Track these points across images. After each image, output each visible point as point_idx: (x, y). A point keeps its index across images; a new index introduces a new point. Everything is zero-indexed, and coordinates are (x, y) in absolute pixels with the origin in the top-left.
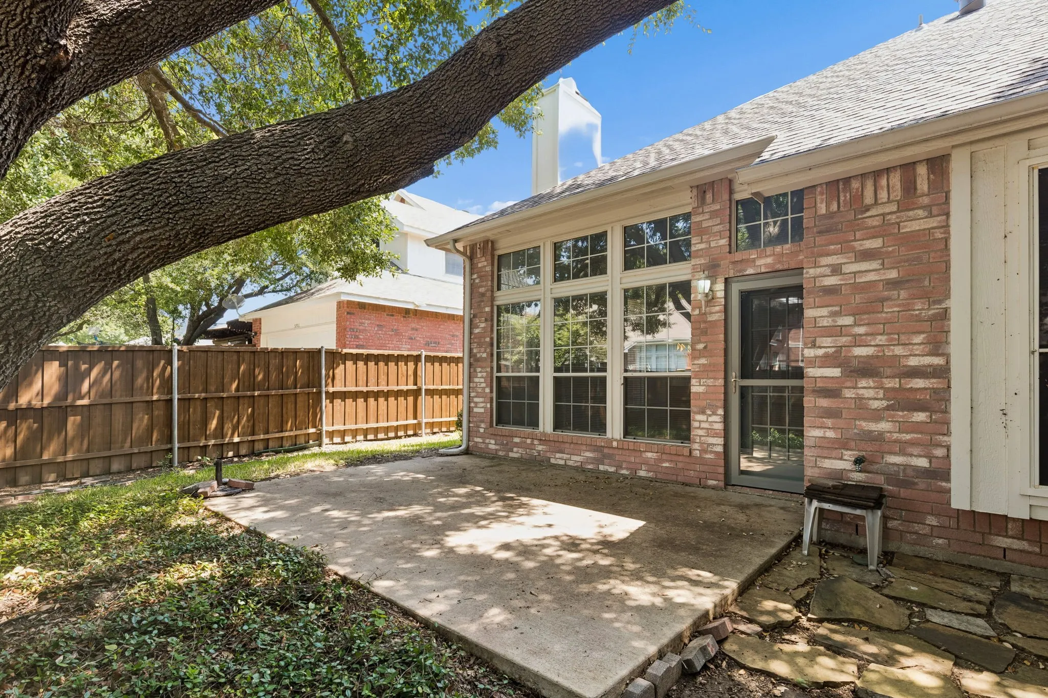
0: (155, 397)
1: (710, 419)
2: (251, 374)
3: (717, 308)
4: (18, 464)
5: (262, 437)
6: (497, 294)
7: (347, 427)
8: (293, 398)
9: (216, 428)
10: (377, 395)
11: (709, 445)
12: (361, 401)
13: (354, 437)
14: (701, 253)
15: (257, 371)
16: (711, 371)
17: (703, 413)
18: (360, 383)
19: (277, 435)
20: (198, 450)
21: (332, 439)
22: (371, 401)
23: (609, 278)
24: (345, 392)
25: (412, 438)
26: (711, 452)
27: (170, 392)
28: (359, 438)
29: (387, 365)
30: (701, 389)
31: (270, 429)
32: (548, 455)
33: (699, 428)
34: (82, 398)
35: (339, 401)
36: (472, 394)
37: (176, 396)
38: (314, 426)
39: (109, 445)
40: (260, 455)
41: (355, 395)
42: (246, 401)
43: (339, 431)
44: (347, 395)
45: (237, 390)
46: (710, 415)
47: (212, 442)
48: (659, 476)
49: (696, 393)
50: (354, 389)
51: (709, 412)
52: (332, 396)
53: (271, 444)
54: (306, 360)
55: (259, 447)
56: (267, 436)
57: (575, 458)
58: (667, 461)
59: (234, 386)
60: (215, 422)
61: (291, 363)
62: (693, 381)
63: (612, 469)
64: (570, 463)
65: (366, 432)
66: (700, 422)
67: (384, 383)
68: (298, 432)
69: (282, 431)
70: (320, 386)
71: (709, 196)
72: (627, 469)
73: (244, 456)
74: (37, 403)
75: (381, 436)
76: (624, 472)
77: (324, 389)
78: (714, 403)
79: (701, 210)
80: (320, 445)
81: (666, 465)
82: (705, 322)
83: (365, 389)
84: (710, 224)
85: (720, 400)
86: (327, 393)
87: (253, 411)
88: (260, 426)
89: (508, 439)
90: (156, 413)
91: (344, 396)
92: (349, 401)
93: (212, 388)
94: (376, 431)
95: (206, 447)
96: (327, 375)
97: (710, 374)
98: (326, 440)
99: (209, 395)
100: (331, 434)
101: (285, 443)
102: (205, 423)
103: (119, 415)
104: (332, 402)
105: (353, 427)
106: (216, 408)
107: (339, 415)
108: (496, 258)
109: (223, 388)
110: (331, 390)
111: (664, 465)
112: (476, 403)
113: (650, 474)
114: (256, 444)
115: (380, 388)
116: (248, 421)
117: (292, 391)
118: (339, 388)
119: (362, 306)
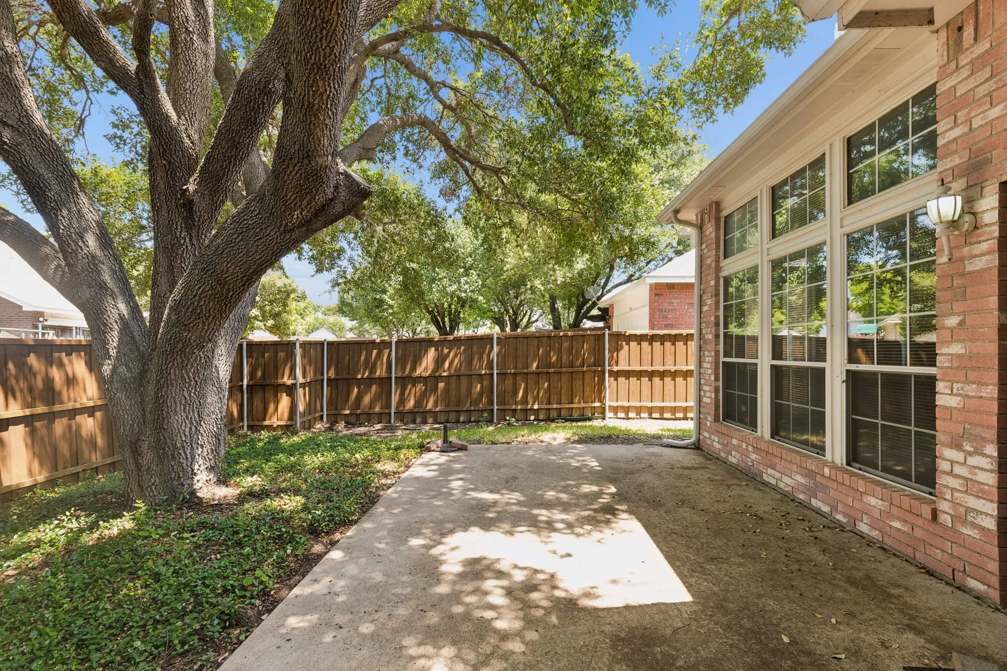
0: (483, 372)
1: (971, 461)
2: (547, 354)
3: (984, 246)
4: (416, 410)
5: (555, 406)
6: (724, 263)
7: (631, 404)
8: (581, 375)
9: (522, 397)
10: (662, 375)
11: (968, 510)
12: (645, 380)
13: (638, 413)
14: (954, 146)
15: (552, 354)
16: (974, 369)
17: (958, 447)
18: (644, 362)
19: (567, 406)
20: (511, 412)
21: (616, 414)
22: (657, 380)
23: (828, 222)
24: (629, 371)
25: (682, 421)
26: (974, 526)
27: (492, 369)
28: (643, 415)
29: (674, 344)
30: (953, 402)
31: (562, 401)
32: (761, 467)
33: (951, 473)
34: (444, 371)
35: (624, 379)
36: (702, 381)
37: (495, 372)
38: (600, 401)
39: (458, 403)
40: (553, 421)
41: (639, 374)
42: (544, 376)
43: (623, 407)
44: (631, 374)
45: (538, 367)
46: (970, 454)
47: (519, 407)
48: (888, 541)
49: (945, 407)
50: (638, 368)
51: (968, 448)
52: (616, 375)
53: (563, 413)
54: (592, 341)
55: (553, 414)
56: (559, 406)
57: (786, 479)
58: (898, 519)
59: (535, 365)
60: (521, 392)
61: (580, 345)
62: (940, 386)
63: (826, 509)
64: (781, 485)
65: (650, 411)
66: (952, 462)
67: (671, 362)
68: (585, 405)
69: (572, 403)
70: (604, 365)
71: (968, 32)
72: (845, 515)
73: (542, 421)
74: (424, 374)
75: (666, 415)
76: (840, 517)
77: (607, 368)
78: (978, 431)
79: (953, 65)
80: (604, 419)
81: (897, 524)
82: (962, 275)
83: (650, 369)
84: (971, 86)
85: (989, 427)
86: (610, 372)
87: (549, 385)
88: (554, 398)
89: (729, 439)
90: (485, 383)
91: (628, 374)
92: (633, 380)
93: (520, 365)
94: (662, 410)
95: (515, 410)
96: (611, 357)
97: (972, 375)
98: (609, 414)
99: (517, 371)
100: (615, 410)
101: (574, 412)
102: (515, 393)
103: (464, 382)
104: (616, 380)
105: (638, 404)
106: (523, 381)
107: (623, 392)
108: (723, 220)
109: (527, 365)
110: (615, 369)
111: (894, 524)
112: (705, 391)
113: (875, 534)
114: (551, 411)
115: (667, 368)
116: (545, 392)
117: (580, 369)
118: (623, 366)
119: (671, 287)
